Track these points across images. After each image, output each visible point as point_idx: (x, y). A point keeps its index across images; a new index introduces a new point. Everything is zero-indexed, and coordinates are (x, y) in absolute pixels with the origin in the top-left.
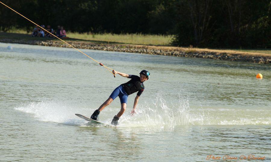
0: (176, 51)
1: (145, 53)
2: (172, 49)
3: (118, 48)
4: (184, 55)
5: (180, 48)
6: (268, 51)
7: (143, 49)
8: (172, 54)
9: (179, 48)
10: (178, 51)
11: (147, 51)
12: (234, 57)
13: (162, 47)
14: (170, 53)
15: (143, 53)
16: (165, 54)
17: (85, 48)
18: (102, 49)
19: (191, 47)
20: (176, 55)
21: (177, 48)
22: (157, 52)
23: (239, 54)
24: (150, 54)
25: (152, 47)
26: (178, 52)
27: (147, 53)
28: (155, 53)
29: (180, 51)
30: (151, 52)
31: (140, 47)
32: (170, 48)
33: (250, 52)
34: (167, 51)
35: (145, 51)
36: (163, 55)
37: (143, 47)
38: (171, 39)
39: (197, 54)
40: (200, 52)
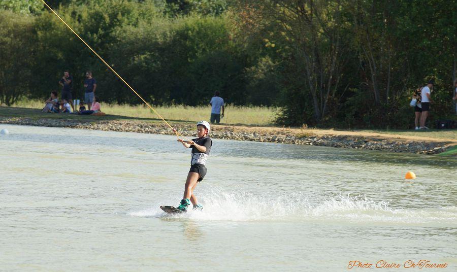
0: (280, 135)
1: (229, 138)
2: (274, 131)
3: (185, 130)
4: (293, 141)
5: (288, 129)
6: (434, 132)
7: (225, 132)
8: (273, 140)
9: (285, 129)
10: (284, 134)
11: (232, 134)
12: (376, 144)
13: (257, 128)
14: (271, 137)
15: (225, 137)
16: (262, 140)
17: (131, 130)
18: (159, 131)
19: (305, 127)
20: (279, 141)
21: (282, 129)
22: (249, 136)
23: (384, 139)
24: (237, 139)
25: (241, 128)
26: (284, 136)
27: (233, 138)
28: (246, 138)
29: (288, 134)
30: (239, 137)
31: (221, 129)
32: (270, 129)
33: (402, 135)
34: (264, 135)
35: (229, 135)
36: (259, 140)
37: (226, 128)
38: (274, 113)
39: (315, 139)
40: (321, 136)
